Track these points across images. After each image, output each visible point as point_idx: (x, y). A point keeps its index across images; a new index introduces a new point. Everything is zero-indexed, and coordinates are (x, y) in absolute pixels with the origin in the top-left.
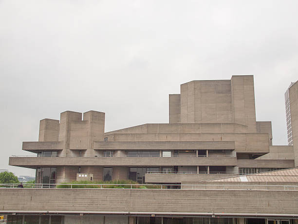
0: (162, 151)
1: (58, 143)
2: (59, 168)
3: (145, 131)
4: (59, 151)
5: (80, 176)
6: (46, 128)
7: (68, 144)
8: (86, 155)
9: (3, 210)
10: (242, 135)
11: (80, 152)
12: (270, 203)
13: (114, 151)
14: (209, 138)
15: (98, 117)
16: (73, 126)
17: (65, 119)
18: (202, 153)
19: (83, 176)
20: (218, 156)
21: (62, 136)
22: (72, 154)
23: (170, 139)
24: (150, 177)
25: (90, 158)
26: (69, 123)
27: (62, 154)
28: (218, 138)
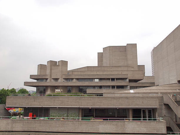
0: (95, 79)
1: (46, 75)
2: (47, 87)
3: (86, 69)
4: (47, 79)
5: (56, 90)
6: (41, 69)
7: (51, 76)
8: (59, 81)
9: (22, 106)
10: (131, 71)
11: (56, 79)
12: (144, 102)
13: (72, 79)
14: (116, 73)
15: (65, 63)
16: (53, 67)
17: (49, 64)
18: (113, 79)
19: (58, 90)
20: (120, 81)
21: (48, 72)
22: (53, 81)
23: (98, 73)
24: (89, 91)
25: (61, 82)
26: (51, 66)
27: (48, 81)
28: (120, 73)
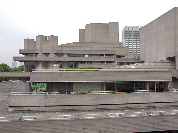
0: (85, 54)
1: (35, 50)
2: (37, 62)
3: (75, 45)
4: (37, 54)
6: (28, 43)
7: (41, 51)
8: (50, 56)
10: (117, 48)
11: (47, 55)
13: (63, 54)
14: (104, 49)
15: (55, 38)
16: (43, 42)
17: (39, 39)
18: (102, 55)
20: (109, 57)
21: (38, 47)
22: (43, 56)
23: (87, 49)
24: (80, 66)
25: (52, 57)
26: (41, 41)
27: (39, 55)
28: (107, 49)
